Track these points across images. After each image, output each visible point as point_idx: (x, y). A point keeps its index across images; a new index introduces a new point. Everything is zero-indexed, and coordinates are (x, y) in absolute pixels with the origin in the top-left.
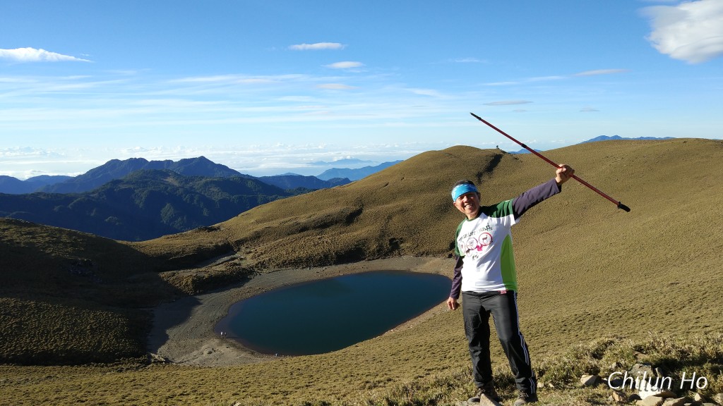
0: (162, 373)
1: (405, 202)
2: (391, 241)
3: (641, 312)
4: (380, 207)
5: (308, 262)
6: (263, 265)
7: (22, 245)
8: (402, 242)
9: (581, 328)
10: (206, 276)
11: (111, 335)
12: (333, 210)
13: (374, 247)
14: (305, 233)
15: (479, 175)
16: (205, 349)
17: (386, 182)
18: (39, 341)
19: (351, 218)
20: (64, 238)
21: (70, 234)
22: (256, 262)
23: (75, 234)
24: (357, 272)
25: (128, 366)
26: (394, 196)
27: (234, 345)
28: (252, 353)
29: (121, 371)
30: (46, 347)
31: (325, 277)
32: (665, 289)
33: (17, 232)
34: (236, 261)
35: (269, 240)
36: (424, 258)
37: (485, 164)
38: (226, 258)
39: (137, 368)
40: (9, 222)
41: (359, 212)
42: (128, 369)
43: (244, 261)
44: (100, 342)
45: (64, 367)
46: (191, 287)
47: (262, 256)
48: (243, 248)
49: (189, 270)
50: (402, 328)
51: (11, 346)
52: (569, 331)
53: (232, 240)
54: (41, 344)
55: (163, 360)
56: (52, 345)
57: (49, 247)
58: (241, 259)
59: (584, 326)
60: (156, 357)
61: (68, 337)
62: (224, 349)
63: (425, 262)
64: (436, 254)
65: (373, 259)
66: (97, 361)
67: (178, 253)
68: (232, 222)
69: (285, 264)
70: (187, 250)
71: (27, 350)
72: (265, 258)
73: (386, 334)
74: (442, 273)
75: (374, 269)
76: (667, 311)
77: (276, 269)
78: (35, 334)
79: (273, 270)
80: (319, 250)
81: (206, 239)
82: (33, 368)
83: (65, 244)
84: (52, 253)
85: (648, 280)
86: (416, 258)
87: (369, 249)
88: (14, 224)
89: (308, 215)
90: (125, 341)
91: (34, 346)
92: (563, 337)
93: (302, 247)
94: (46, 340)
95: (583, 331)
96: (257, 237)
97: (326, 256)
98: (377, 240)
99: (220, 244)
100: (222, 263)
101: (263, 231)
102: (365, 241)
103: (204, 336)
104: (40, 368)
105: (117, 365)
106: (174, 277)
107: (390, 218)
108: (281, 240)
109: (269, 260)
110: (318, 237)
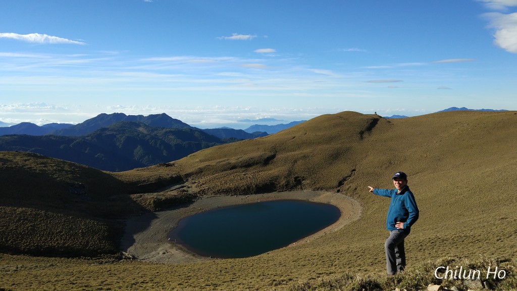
0: (129, 266)
1: (307, 151)
2: (296, 178)
3: (479, 238)
4: (288, 154)
5: (235, 191)
6: (203, 192)
7: (38, 171)
8: (303, 180)
9: (433, 248)
10: (164, 198)
11: (96, 238)
12: (255, 154)
13: (283, 182)
14: (234, 170)
15: (362, 133)
16: (160, 250)
17: (293, 135)
18: (46, 239)
19: (267, 161)
20: (66, 168)
21: (70, 165)
22: (199, 190)
23: (74, 165)
24: (271, 200)
25: (107, 260)
26: (299, 146)
27: (181, 249)
28: (194, 255)
29: (101, 263)
30: (50, 244)
31: (248, 202)
32: (497, 222)
33: (35, 162)
34: (185, 188)
35: (209, 174)
36: (319, 192)
37: (366, 125)
38: (178, 186)
39: (113, 262)
40: (29, 155)
41: (273, 157)
42: (106, 262)
43: (190, 189)
44: (88, 242)
45: (62, 259)
46: (152, 205)
47: (203, 186)
48: (190, 179)
49: (152, 194)
50: (302, 242)
51: (27, 242)
52: (424, 250)
53: (183, 173)
54: (48, 242)
55: (131, 257)
56: (55, 242)
57: (56, 173)
58: (189, 187)
59: (435, 247)
60: (127, 254)
61: (66, 238)
62: (174, 251)
63: (319, 195)
64: (328, 189)
65: (282, 191)
66: (85, 256)
67: (144, 181)
68: (183, 160)
69: (219, 192)
70: (151, 179)
71: (37, 245)
72: (205, 187)
73: (290, 246)
74: (332, 204)
75: (283, 198)
76: (498, 238)
77: (213, 195)
78: (43, 235)
79: (211, 196)
80: (243, 183)
81: (164, 172)
82: (42, 258)
83: (67, 171)
84: (58, 177)
85: (485, 215)
86: (313, 192)
87: (279, 183)
88: (33, 156)
89: (236, 158)
90: (105, 243)
91: (43, 242)
92: (420, 254)
93: (231, 181)
94: (51, 239)
95: (434, 250)
96: (200, 172)
97: (249, 188)
98: (286, 177)
99: (174, 176)
100: (175, 190)
101: (205, 168)
102: (277, 178)
103: (160, 241)
104: (46, 259)
105: (99, 259)
106: (141, 198)
107: (295, 161)
108: (217, 175)
109: (208, 189)
110: (243, 173)
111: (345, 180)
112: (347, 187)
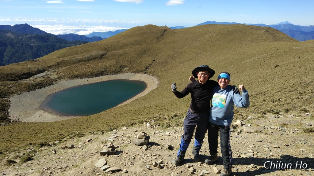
1: (127, 49)
2: (120, 67)
4: (115, 52)
5: (83, 76)
6: (61, 78)
8: (125, 68)
10: (35, 83)
12: (94, 53)
13: (113, 69)
14: (81, 63)
15: (158, 38)
16: (37, 115)
17: (118, 40)
19: (102, 57)
22: (58, 76)
26: (121, 47)
27: (51, 113)
28: (60, 116)
31: (91, 82)
34: (49, 76)
35: (64, 66)
36: (134, 74)
37: (161, 33)
38: (43, 74)
39: (5, 124)
41: (106, 54)
46: (27, 88)
47: (61, 74)
48: (51, 70)
49: (25, 80)
50: (125, 103)
53: (46, 66)
55: (17, 120)
58: (51, 75)
60: (14, 119)
62: (46, 114)
63: (135, 76)
64: (139, 72)
65: (113, 75)
67: (19, 72)
68: (45, 57)
69: (72, 77)
70: (24, 71)
73: (118, 106)
74: (142, 80)
75: (113, 79)
77: (68, 79)
79: (66, 80)
80: (88, 70)
81: (33, 66)
86: (131, 74)
89: (82, 55)
93: (80, 70)
96: (58, 65)
97: (91, 73)
98: (114, 66)
99: (40, 68)
100: (42, 77)
101: (61, 62)
102: (109, 67)
103: (36, 109)
106: (19, 84)
107: (120, 56)
108: (70, 66)
109: (65, 75)
110: (87, 65)
111: (149, 66)
112: (150, 70)
